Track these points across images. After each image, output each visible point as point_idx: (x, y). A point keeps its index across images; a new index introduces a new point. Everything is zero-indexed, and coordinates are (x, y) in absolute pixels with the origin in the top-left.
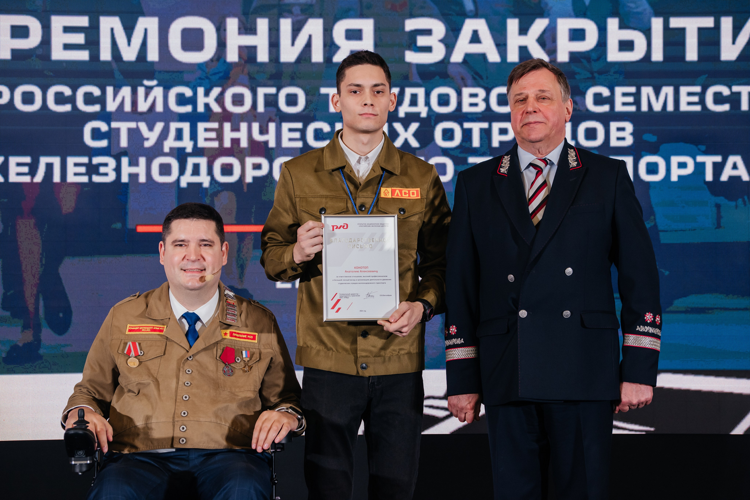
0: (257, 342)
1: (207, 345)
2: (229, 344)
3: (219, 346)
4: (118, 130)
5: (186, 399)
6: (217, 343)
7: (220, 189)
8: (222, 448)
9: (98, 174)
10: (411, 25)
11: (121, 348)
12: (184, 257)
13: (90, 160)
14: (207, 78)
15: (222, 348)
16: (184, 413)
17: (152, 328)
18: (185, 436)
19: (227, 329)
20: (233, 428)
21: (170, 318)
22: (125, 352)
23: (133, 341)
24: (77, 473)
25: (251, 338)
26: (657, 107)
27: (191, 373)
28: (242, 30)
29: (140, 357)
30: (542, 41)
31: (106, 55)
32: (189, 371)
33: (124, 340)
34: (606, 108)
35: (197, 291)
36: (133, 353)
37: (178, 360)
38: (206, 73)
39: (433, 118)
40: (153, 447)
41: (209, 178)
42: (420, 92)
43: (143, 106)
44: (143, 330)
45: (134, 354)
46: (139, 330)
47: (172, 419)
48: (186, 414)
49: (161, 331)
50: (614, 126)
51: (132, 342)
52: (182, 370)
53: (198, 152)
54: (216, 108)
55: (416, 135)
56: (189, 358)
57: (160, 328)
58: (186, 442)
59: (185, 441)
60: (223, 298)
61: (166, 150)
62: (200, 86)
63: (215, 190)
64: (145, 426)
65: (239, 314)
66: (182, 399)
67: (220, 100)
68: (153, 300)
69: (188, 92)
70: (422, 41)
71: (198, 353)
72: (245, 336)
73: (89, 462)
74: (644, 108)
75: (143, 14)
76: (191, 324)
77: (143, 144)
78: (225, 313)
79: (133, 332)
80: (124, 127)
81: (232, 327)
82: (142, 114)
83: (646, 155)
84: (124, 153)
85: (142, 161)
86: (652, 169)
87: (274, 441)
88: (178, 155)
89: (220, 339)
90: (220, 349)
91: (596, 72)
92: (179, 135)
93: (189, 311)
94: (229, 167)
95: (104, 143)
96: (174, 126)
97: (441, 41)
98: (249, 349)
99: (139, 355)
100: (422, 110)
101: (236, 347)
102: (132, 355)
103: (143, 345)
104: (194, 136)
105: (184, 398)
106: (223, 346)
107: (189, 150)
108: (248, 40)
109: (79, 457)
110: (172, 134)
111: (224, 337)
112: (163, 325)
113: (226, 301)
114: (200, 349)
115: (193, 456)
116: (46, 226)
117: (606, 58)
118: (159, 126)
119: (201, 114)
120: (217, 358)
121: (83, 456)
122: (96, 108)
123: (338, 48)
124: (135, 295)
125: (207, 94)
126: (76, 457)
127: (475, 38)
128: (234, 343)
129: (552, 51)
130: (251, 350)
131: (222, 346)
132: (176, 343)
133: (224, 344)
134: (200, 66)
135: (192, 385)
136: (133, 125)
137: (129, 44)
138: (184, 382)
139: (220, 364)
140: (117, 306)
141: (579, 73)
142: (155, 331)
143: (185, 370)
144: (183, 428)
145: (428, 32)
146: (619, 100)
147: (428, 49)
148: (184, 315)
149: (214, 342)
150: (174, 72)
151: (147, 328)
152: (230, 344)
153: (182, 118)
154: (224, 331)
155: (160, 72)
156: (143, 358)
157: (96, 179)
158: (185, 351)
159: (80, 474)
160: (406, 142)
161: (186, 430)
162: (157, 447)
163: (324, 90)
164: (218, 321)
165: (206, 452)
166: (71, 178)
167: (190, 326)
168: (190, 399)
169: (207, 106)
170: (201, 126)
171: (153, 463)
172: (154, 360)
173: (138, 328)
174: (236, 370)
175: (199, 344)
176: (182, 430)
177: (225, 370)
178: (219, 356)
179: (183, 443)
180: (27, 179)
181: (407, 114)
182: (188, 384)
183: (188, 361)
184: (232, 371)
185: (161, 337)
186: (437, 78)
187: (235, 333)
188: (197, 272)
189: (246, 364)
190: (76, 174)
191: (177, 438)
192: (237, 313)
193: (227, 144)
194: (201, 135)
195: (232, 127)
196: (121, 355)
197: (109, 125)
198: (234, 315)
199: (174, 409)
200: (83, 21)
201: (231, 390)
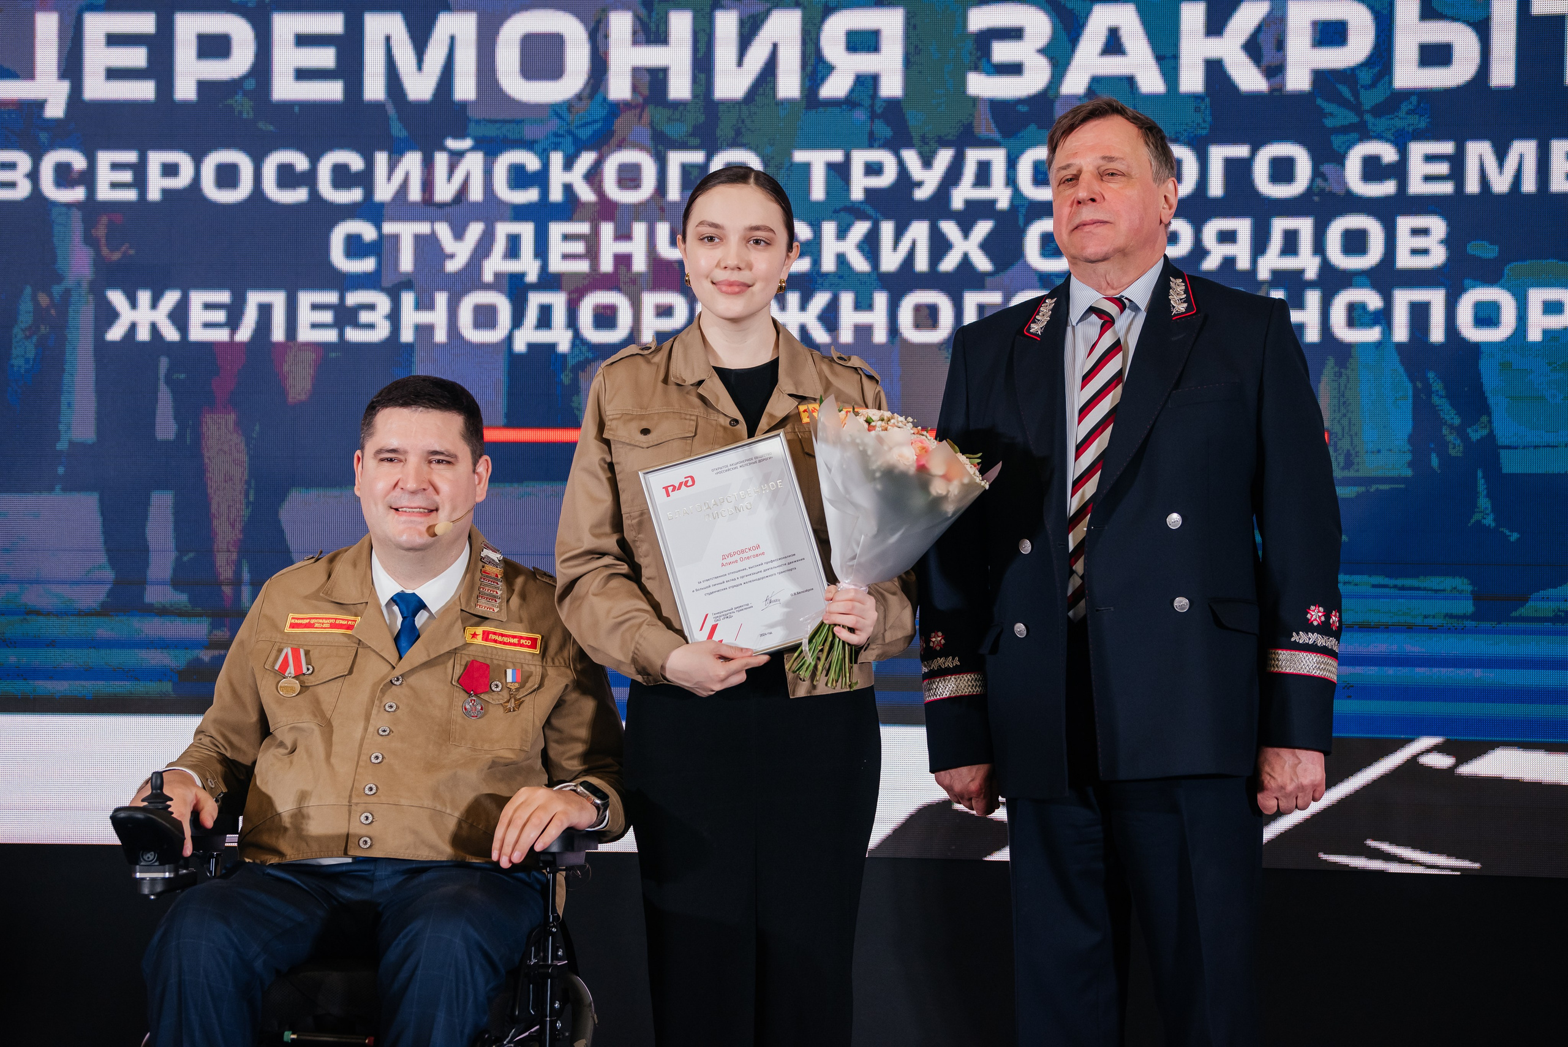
0: (538, 652)
1: (433, 656)
2: (480, 654)
3: (459, 658)
4: (396, 238)
5: (376, 762)
6: (454, 652)
7: (590, 355)
8: (444, 858)
9: (357, 325)
10: (979, 19)
11: (271, 659)
12: (396, 484)
13: (342, 298)
14: (570, 132)
15: (464, 663)
16: (371, 789)
17: (332, 621)
18: (371, 834)
19: (477, 625)
20: (470, 821)
21: (367, 603)
22: (277, 667)
23: (296, 647)
24: (147, 896)
25: (527, 644)
26: (1501, 184)
27: (395, 711)
28: (641, 36)
29: (305, 677)
30: (1252, 48)
31: (374, 89)
32: (391, 707)
33: (278, 644)
34: (1388, 188)
35: (419, 552)
36: (291, 670)
37: (375, 684)
38: (568, 124)
39: (1023, 210)
40: (309, 854)
41: (569, 335)
42: (997, 157)
43: (444, 192)
44: (316, 625)
45: (293, 672)
46: (309, 626)
47: (348, 800)
48: (374, 791)
49: (350, 627)
50: (1404, 224)
51: (292, 649)
52: (378, 705)
53: (549, 281)
54: (586, 194)
55: (986, 246)
56: (393, 681)
57: (348, 620)
58: (371, 846)
59: (369, 844)
60: (476, 564)
61: (488, 277)
62: (556, 147)
63: (582, 358)
64: (296, 811)
65: (505, 596)
66: (369, 761)
67: (593, 176)
68: (342, 567)
69: (532, 162)
70: (1001, 52)
71: (413, 671)
72: (516, 641)
73: (167, 875)
74: (1472, 186)
75: (448, 8)
76: (405, 615)
77: (443, 266)
78: (476, 592)
79: (298, 628)
80: (406, 231)
81: (488, 620)
82: (442, 205)
83: (1474, 287)
84: (407, 284)
85: (441, 299)
86: (1486, 316)
87: (532, 847)
88: (511, 288)
89: (460, 643)
90: (461, 665)
91: (1368, 112)
92: (513, 249)
93: (404, 590)
94: (609, 312)
95: (367, 265)
96: (503, 229)
97: (1042, 51)
98: (522, 667)
99: (304, 674)
100: (1000, 194)
101: (495, 662)
102: (290, 673)
103: (314, 654)
104: (541, 250)
105: (374, 760)
106: (468, 659)
107: (532, 277)
108: (651, 56)
109: (145, 866)
110: (500, 245)
111: (469, 639)
112: (356, 615)
113: (481, 570)
114: (416, 664)
115: (381, 872)
116: (257, 428)
117: (1391, 82)
118: (475, 230)
119: (556, 205)
120: (453, 682)
121: (154, 863)
122: (355, 195)
123: (830, 69)
124: (312, 556)
125: (568, 165)
126: (142, 864)
127: (1113, 45)
128: (492, 654)
129: (1275, 71)
130: (526, 668)
131: (466, 659)
132: (374, 651)
133: (469, 655)
134: (557, 110)
135: (392, 734)
136: (424, 228)
137: (420, 67)
138: (378, 727)
139: (457, 694)
140: (277, 577)
141: (1331, 114)
142: (340, 626)
143: (384, 704)
144: (367, 818)
145: (1015, 34)
146: (1417, 168)
147: (1014, 69)
148: (395, 598)
149: (447, 649)
150: (505, 122)
151: (324, 621)
152: (482, 655)
153: (520, 213)
154: (470, 630)
155: (478, 122)
156: (310, 681)
157: (353, 335)
158: (390, 667)
159: (152, 897)
160: (966, 261)
161: (372, 822)
162: (318, 854)
163: (800, 156)
164: (459, 608)
165: (409, 866)
166: (305, 335)
167: (404, 618)
168: (385, 761)
169: (568, 188)
170: (556, 229)
171: (299, 883)
172: (331, 683)
173: (307, 621)
174: (490, 706)
175: (417, 654)
176: (365, 822)
177: (468, 707)
178: (456, 679)
179: (365, 847)
180: (221, 335)
181: (969, 203)
182: (384, 731)
183: (394, 686)
184: (482, 709)
185: (349, 639)
186: (1033, 127)
187: (495, 633)
188: (420, 515)
189: (512, 694)
190: (314, 326)
191: (355, 835)
192: (501, 594)
193: (607, 265)
194: (557, 247)
195: (616, 230)
196: (269, 672)
197: (379, 228)
198: (494, 598)
199: (353, 780)
200: (333, 23)
201: (473, 746)
